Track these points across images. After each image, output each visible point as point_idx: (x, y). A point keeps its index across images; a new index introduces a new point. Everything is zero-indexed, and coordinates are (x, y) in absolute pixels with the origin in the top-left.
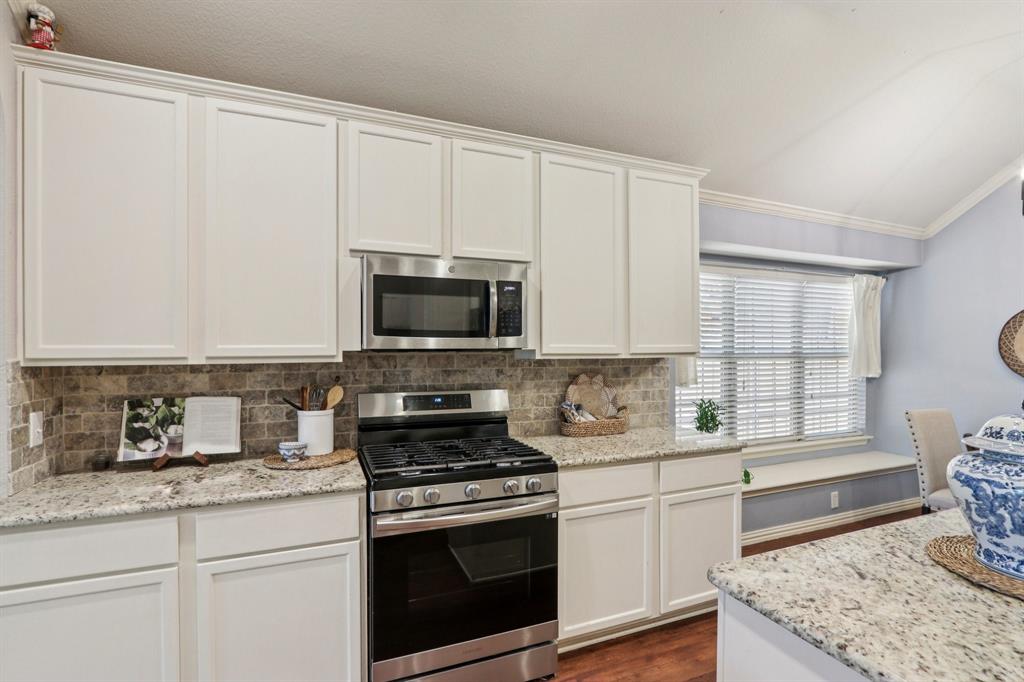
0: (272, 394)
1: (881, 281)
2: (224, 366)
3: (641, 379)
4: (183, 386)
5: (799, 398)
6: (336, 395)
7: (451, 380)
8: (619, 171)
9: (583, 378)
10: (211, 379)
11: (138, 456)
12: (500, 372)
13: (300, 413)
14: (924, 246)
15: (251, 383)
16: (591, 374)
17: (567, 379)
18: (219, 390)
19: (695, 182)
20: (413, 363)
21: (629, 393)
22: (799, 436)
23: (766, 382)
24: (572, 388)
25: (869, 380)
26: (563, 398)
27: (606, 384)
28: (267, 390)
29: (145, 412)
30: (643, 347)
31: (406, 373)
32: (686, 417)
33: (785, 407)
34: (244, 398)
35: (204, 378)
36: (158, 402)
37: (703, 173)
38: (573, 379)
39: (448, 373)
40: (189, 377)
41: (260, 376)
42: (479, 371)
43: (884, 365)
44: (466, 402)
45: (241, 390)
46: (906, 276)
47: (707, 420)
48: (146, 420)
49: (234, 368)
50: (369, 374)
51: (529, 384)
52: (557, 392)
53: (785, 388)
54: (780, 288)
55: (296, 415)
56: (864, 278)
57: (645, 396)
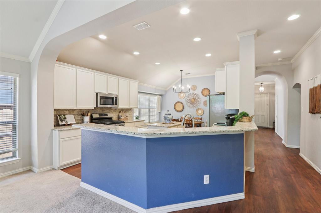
0: (78, 114)
1: (160, 96)
2: (70, 109)
3: (129, 112)
4: (64, 113)
5: (149, 116)
6: (89, 114)
7: (103, 112)
8: (128, 81)
9: (121, 112)
10: (69, 112)
11: (63, 124)
12: (110, 111)
13: (84, 117)
14: (166, 92)
15: (75, 112)
16: (123, 111)
17: (119, 112)
18: (70, 113)
19: (138, 83)
20: (98, 109)
21: (127, 114)
22: (149, 122)
23: (145, 113)
24: (120, 113)
25: (159, 112)
26: (119, 115)
27: (125, 113)
28: (77, 113)
29: (61, 117)
30: (131, 107)
31: (97, 111)
32: (135, 118)
33: (147, 117)
34: (74, 115)
35: (68, 111)
36: (63, 115)
37: (139, 81)
38: (120, 112)
39: (103, 111)
40: (65, 111)
41: (76, 111)
42: (107, 110)
43: (161, 110)
44: (107, 115)
45: (73, 114)
46: (164, 96)
47: (137, 118)
48: (62, 118)
49: (72, 110)
50: (92, 111)
51: (114, 113)
52: (118, 114)
53: (147, 114)
54: (147, 97)
55: (83, 118)
56: (158, 96)
57: (130, 115)
